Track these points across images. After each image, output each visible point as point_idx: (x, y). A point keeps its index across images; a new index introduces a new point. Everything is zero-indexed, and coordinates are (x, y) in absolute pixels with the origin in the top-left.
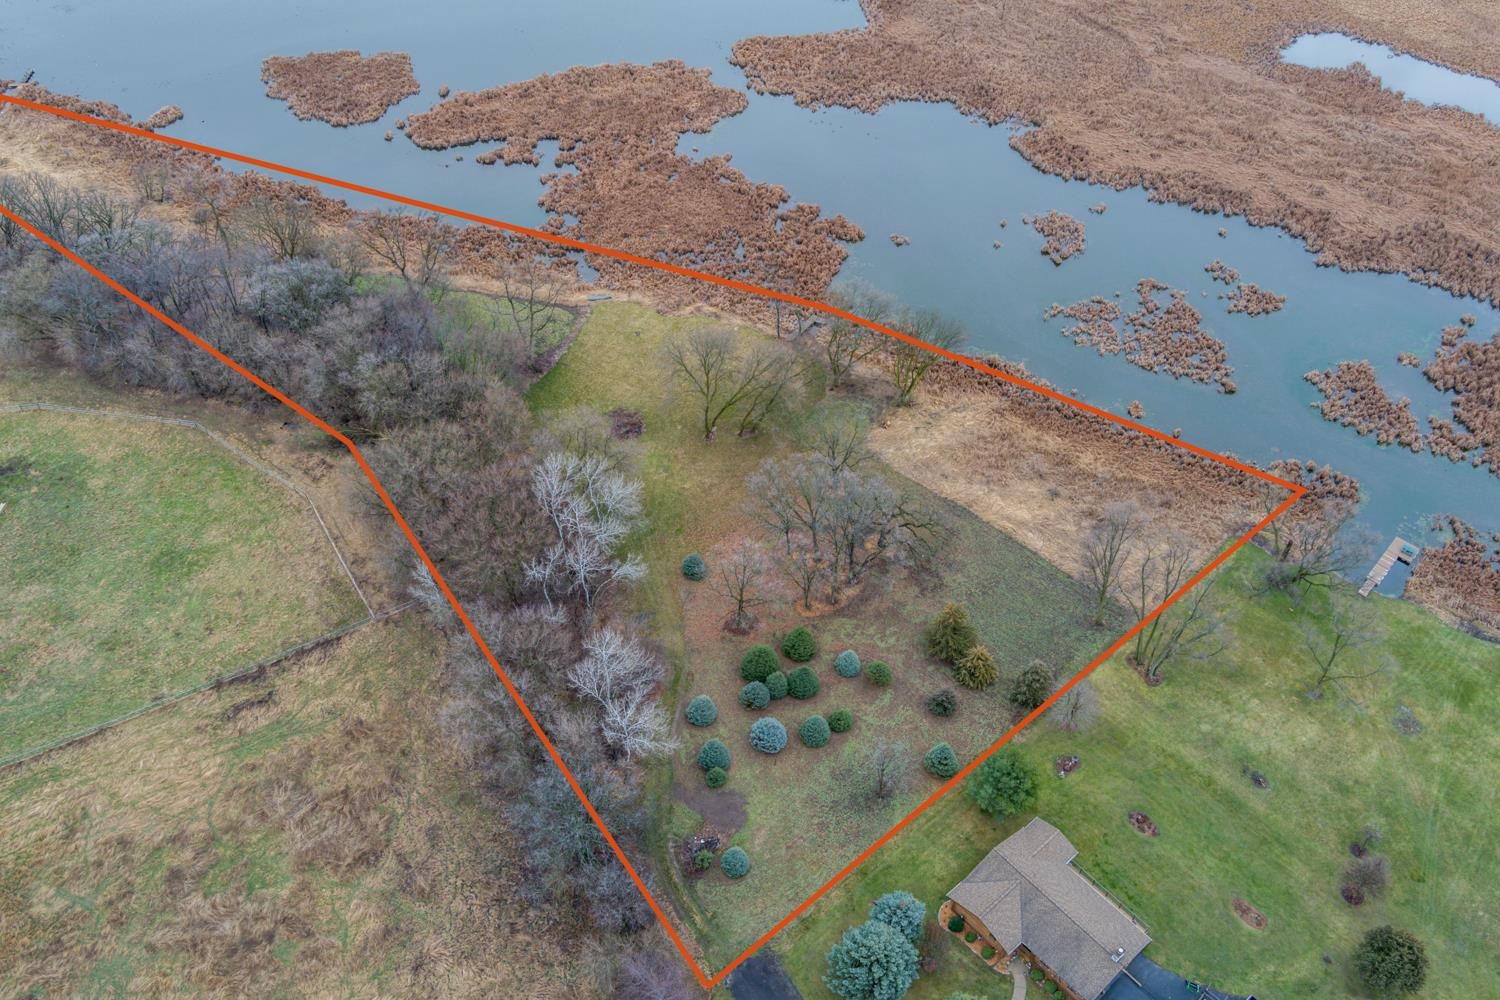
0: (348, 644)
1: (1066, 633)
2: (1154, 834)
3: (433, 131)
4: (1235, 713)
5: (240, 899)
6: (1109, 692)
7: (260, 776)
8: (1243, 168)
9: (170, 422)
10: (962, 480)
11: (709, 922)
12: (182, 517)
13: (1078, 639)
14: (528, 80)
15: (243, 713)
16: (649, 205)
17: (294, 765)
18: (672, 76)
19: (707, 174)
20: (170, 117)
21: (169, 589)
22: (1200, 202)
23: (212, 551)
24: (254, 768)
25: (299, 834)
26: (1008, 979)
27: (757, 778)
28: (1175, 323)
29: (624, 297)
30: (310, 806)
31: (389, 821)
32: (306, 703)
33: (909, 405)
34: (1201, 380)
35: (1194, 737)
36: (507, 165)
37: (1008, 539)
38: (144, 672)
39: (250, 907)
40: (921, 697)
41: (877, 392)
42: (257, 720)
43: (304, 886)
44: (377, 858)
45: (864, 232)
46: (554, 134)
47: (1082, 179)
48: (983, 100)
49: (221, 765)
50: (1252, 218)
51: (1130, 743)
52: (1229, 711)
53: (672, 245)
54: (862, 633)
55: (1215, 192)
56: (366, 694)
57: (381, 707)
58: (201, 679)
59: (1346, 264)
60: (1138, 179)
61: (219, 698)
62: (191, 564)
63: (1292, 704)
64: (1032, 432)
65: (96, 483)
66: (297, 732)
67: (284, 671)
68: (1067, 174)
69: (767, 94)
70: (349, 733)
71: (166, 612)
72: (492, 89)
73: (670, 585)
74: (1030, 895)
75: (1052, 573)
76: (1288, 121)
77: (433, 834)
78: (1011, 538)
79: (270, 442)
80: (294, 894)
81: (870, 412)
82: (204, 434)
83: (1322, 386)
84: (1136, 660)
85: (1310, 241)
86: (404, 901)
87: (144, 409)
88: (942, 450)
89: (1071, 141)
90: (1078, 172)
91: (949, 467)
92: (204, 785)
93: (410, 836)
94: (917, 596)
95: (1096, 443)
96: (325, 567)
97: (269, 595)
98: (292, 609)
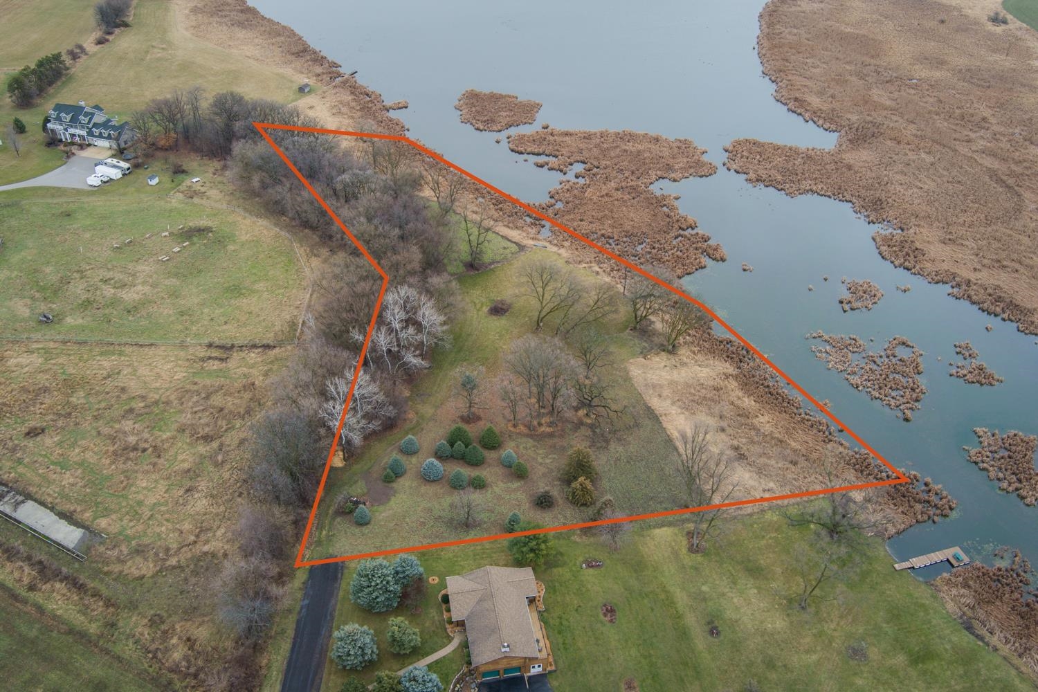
0: (277, 351)
1: (661, 503)
2: (611, 621)
3: (522, 143)
5: (146, 430)
7: (196, 388)
9: (283, 233)
10: (669, 402)
11: (328, 536)
12: (255, 274)
13: (666, 509)
14: (593, 130)
15: (211, 361)
16: (608, 209)
17: (211, 389)
18: (679, 148)
19: (657, 202)
20: (400, 105)
21: (224, 300)
22: (988, 306)
23: (254, 291)
24: (196, 384)
25: (189, 416)
26: (450, 639)
27: (411, 488)
28: (900, 368)
29: (555, 249)
30: (203, 408)
31: (230, 428)
32: (238, 368)
33: (671, 353)
34: (889, 405)
35: (693, 590)
36: (548, 169)
38: (187, 329)
39: (146, 435)
40: (538, 492)
41: (658, 340)
42: (216, 365)
43: (174, 438)
44: (211, 441)
45: (727, 257)
46: (586, 161)
47: (907, 269)
48: (874, 208)
49: (184, 377)
50: (1019, 325)
51: (646, 573)
52: (731, 588)
53: (603, 232)
54: (535, 451)
55: (1005, 302)
56: (266, 375)
57: (267, 382)
58: (206, 341)
60: (950, 280)
61: (207, 351)
62: (241, 294)
63: (780, 604)
64: (739, 393)
65: (231, 247)
66: (225, 377)
67: (241, 351)
68: (898, 263)
69: (732, 171)
70: (245, 387)
71: (216, 309)
72: (571, 130)
74: (487, 596)
77: (242, 442)
79: (318, 256)
80: (167, 439)
81: (644, 348)
82: (292, 243)
83: (982, 439)
84: (692, 535)
86: (207, 462)
87: (276, 225)
88: (671, 382)
89: (917, 245)
90: (907, 264)
91: (666, 392)
92: (171, 382)
93: (231, 439)
96: (295, 316)
97: (262, 318)
98: (266, 327)
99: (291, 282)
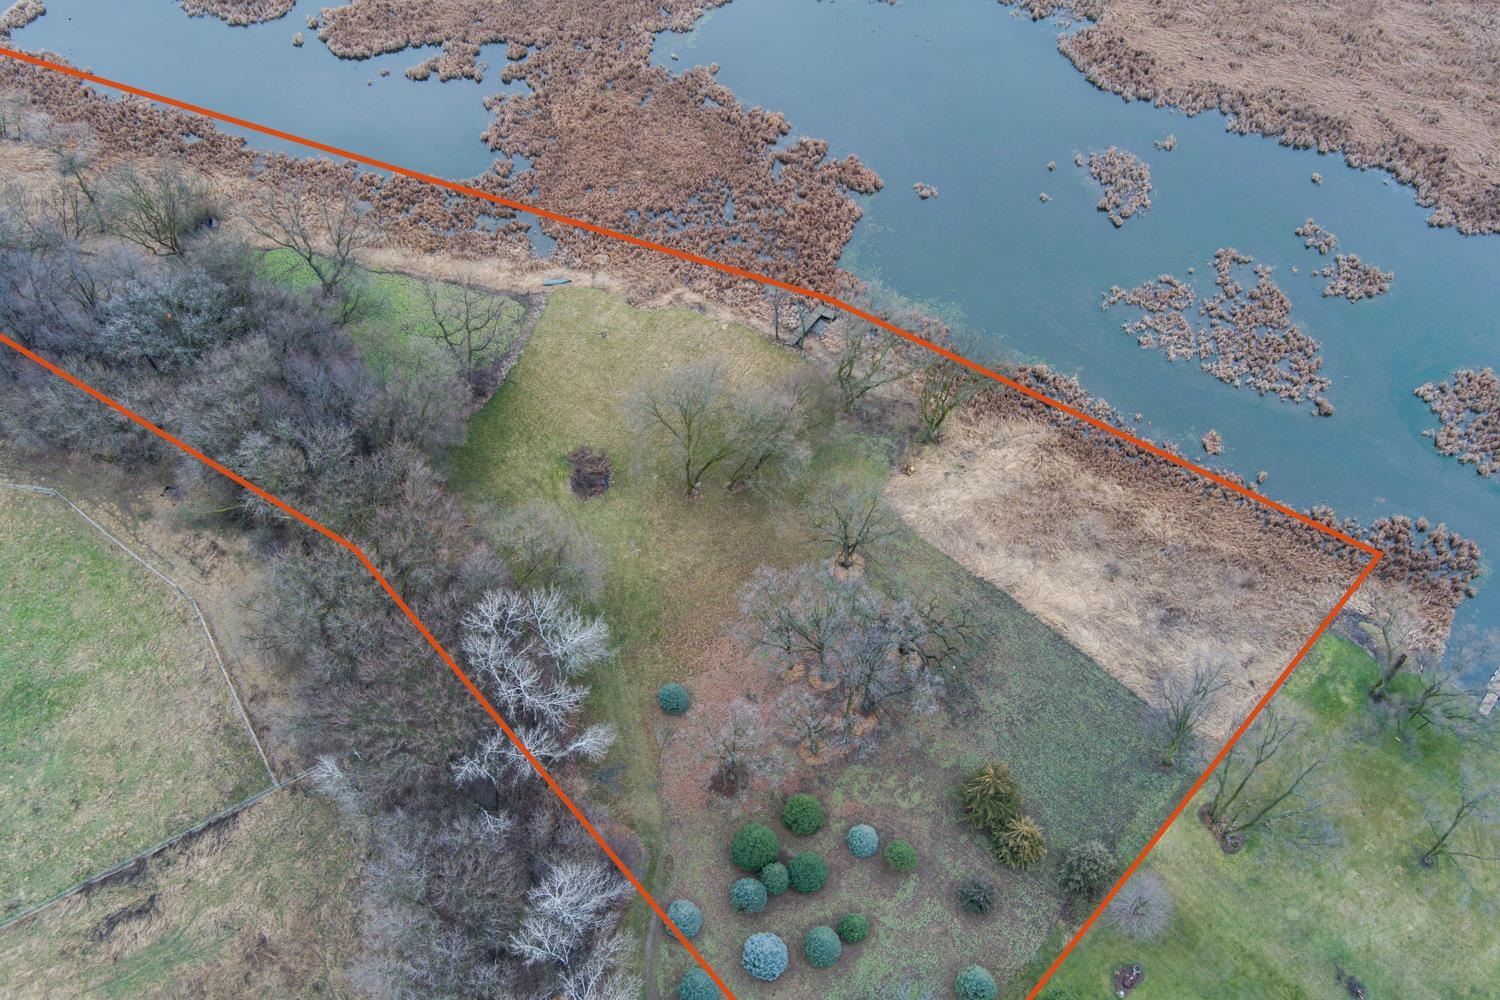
0: (246, 824)
1: (1127, 777)
3: (352, 33)
4: (1327, 890)
6: (1178, 864)
8: (1341, 83)
9: (25, 488)
10: (1002, 553)
12: (41, 632)
13: (1142, 786)
15: (119, 928)
16: (617, 143)
19: (687, 95)
20: (29, 13)
21: (25, 741)
22: (1290, 135)
23: (77, 682)
28: (1260, 314)
29: (587, 280)
32: (196, 912)
33: (937, 441)
34: (1291, 397)
35: (1279, 928)
36: (443, 81)
37: (1058, 639)
40: (952, 884)
41: (900, 420)
42: (136, 937)
45: (881, 182)
46: (501, 37)
47: (1147, 100)
50: (1352, 158)
51: (1204, 938)
52: (1321, 888)
53: (645, 202)
54: (880, 787)
55: (1308, 119)
56: (269, 899)
57: (288, 918)
58: (65, 875)
59: (1466, 225)
60: (1215, 100)
61: (90, 905)
62: (52, 704)
63: (1397, 877)
64: (1088, 478)
66: (185, 956)
67: (168, 864)
68: (1128, 92)
70: (249, 957)
71: (23, 777)
73: (644, 723)
75: (1111, 689)
76: (1395, 13)
78: (1061, 638)
79: (147, 516)
81: (890, 450)
82: (66, 506)
83: (1437, 406)
84: (1209, 815)
85: (1423, 193)
88: (977, 505)
89: (1133, 44)
90: (1143, 91)
91: (985, 533)
94: (947, 728)
95: (1164, 493)
96: (217, 706)
97: (149, 750)
98: (177, 770)
99: (142, 616)
